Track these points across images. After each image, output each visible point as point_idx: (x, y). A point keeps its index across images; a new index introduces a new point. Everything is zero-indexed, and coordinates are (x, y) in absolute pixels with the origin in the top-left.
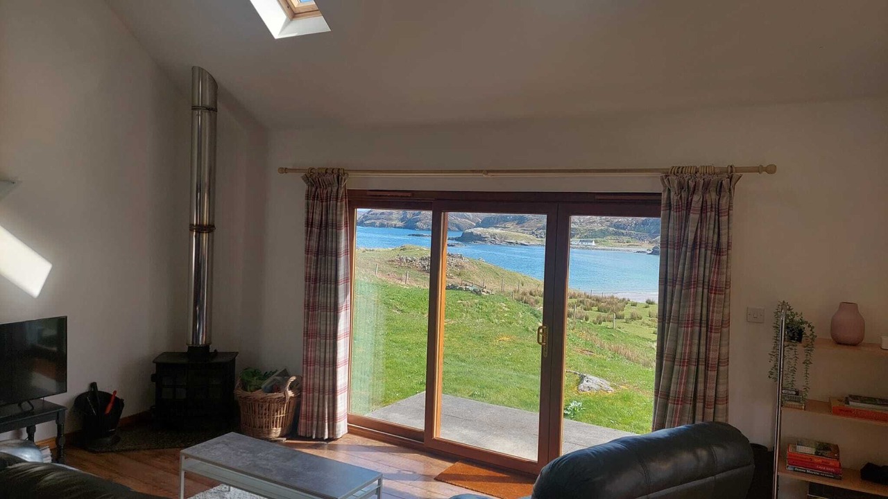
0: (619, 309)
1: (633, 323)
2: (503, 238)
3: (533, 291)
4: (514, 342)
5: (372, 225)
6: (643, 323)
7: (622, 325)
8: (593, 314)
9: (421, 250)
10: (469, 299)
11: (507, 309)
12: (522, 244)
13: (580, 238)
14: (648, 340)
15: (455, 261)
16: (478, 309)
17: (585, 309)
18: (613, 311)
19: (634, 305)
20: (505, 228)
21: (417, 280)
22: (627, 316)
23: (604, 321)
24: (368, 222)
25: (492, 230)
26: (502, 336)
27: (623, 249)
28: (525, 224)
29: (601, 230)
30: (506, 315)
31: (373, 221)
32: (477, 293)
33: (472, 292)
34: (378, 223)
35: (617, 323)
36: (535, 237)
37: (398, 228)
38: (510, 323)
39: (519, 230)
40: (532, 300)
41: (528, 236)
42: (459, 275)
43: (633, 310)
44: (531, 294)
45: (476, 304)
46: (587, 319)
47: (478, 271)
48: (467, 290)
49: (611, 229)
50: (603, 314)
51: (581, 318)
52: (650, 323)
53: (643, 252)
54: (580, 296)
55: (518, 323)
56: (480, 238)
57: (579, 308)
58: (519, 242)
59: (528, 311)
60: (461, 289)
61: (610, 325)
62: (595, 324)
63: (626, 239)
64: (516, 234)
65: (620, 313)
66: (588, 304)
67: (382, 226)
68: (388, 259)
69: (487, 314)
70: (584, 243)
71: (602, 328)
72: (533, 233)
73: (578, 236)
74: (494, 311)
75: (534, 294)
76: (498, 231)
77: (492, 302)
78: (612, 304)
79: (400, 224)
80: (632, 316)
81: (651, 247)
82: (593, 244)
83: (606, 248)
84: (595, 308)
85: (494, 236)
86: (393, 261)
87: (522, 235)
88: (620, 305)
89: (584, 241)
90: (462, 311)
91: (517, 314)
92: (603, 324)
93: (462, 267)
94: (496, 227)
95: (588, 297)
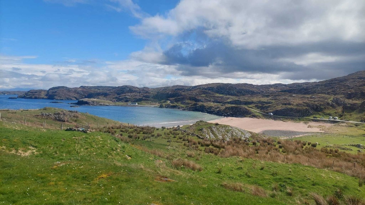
0: (152, 132)
1: (158, 138)
2: (98, 103)
3: (113, 127)
4: (111, 178)
5: (31, 98)
6: (163, 137)
7: (154, 139)
8: (141, 135)
9: (55, 109)
10: (79, 136)
11: (101, 139)
12: (106, 105)
13: (131, 102)
14: (166, 145)
15: (73, 114)
16: (84, 141)
17: (137, 134)
18: (149, 133)
19: (158, 129)
20: (98, 98)
21: (52, 125)
22: (156, 135)
23: (146, 138)
24: (28, 96)
25: (92, 99)
26: (101, 173)
27: (148, 106)
28: (107, 97)
29: (140, 98)
30: (101, 142)
31: (31, 96)
32: (85, 132)
33: (81, 131)
34: (33, 97)
35: (152, 138)
36: (112, 102)
37: (44, 99)
38: (103, 147)
39: (105, 99)
40: (113, 131)
41: (109, 101)
42: (76, 121)
43: (158, 132)
44: (112, 128)
45: (84, 138)
46: (139, 138)
47: (85, 119)
48: (78, 130)
49: (144, 98)
50: (146, 135)
51: (136, 138)
52: (165, 137)
53: (156, 107)
54: (134, 127)
55: (107, 146)
56: (87, 103)
57: (135, 133)
58: (105, 104)
59: (113, 139)
60: (75, 130)
61: (149, 140)
62: (143, 140)
63: (150, 102)
64: (104, 101)
65: (153, 134)
66: (139, 131)
67: (36, 98)
68: (35, 115)
69: (90, 143)
70: (133, 104)
71: (146, 142)
72: (111, 100)
73: (131, 101)
74: (94, 141)
75: (114, 128)
76: (95, 100)
77: (93, 136)
78: (149, 130)
79: (46, 97)
80: (158, 135)
81: (159, 105)
82: (137, 104)
83: (142, 106)
84: (142, 132)
85: (93, 102)
86: (38, 116)
87: (106, 101)
88: (152, 130)
89: (133, 103)
90: (75, 143)
91: (106, 141)
92: (146, 140)
93: (77, 117)
94: (95, 98)
95: (138, 127)
